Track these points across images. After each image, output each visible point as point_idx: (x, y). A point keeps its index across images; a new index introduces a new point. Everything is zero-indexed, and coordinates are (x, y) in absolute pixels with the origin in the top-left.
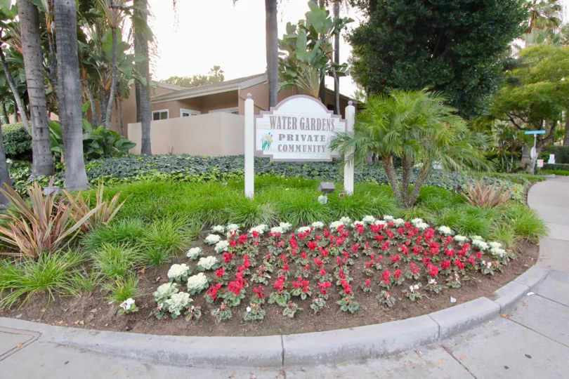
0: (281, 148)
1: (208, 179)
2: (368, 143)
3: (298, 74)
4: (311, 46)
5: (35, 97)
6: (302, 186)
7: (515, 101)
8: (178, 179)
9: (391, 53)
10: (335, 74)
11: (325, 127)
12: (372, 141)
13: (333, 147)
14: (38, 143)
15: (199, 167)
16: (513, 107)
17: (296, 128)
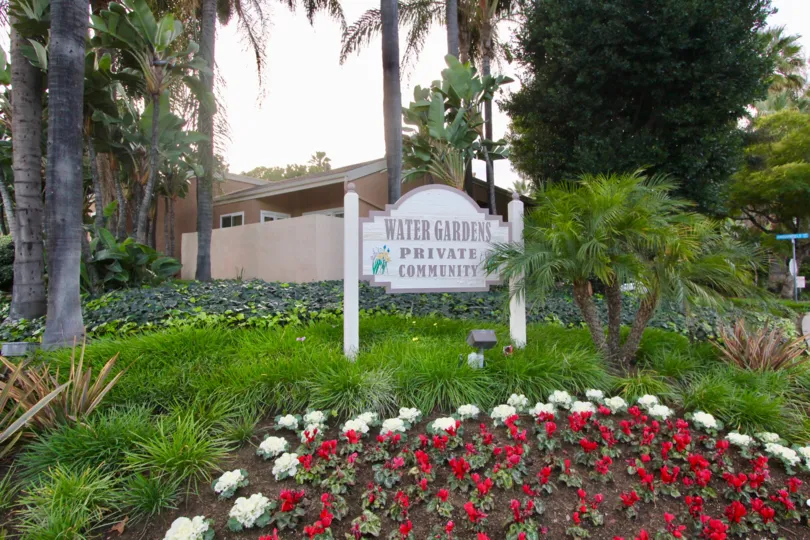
0: (405, 271)
1: (286, 322)
2: (550, 261)
3: (432, 157)
4: (451, 117)
5: (25, 196)
6: (441, 332)
7: (755, 191)
8: (237, 322)
9: (571, 124)
10: (487, 155)
11: (477, 235)
12: (556, 257)
13: (490, 267)
14: (23, 266)
15: (274, 303)
16: (754, 200)
17: (428, 238)
